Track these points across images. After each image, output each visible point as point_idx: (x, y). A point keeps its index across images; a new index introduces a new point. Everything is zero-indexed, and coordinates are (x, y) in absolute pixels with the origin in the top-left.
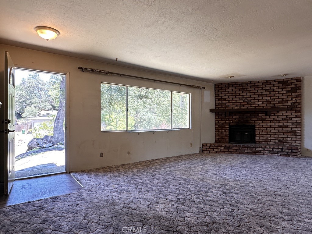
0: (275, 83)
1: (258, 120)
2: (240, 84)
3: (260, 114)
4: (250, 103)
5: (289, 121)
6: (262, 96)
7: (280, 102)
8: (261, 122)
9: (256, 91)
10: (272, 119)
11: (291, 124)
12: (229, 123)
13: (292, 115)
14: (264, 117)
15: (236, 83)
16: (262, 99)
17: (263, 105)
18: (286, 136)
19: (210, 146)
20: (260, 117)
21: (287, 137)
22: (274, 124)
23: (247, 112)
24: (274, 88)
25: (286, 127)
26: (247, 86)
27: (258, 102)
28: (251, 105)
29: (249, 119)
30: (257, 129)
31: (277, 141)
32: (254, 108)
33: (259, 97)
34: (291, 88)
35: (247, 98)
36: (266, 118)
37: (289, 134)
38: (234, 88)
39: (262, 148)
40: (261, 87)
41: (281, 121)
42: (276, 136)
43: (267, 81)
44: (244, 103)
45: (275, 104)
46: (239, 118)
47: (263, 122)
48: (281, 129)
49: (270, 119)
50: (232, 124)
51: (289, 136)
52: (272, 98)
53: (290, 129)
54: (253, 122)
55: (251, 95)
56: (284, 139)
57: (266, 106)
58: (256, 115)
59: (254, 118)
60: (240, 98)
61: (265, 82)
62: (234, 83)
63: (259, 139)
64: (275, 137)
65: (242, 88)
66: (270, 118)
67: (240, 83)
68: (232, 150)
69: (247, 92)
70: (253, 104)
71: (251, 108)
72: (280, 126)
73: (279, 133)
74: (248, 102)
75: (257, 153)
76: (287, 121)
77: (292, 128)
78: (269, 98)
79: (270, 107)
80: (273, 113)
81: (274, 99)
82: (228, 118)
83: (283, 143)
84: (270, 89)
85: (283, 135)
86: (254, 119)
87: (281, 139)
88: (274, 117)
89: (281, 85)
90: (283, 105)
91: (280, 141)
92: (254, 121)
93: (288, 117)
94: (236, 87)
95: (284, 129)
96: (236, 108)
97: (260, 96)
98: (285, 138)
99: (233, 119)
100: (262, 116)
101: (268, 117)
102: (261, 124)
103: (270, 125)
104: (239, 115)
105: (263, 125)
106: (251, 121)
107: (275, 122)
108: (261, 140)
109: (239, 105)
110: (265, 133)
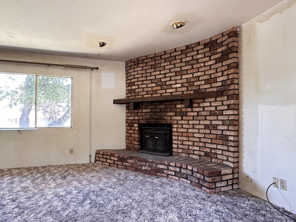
0: (199, 48)
1: (175, 116)
2: (151, 58)
3: (178, 104)
4: (165, 86)
5: (220, 118)
6: (180, 73)
7: (207, 82)
8: (179, 118)
9: (173, 66)
10: (196, 114)
11: (221, 123)
12: (139, 120)
13: (223, 105)
14: (184, 110)
15: (147, 56)
16: (181, 79)
17: (184, 89)
18: (214, 146)
19: (103, 155)
20: (178, 111)
21: (217, 149)
22: (197, 122)
23: (161, 102)
24: (198, 57)
25: (215, 127)
26: (161, 58)
27: (176, 84)
28: (166, 90)
29: (164, 113)
30: (174, 130)
31: (203, 154)
32: (170, 94)
33: (176, 75)
34: (222, 52)
35: (161, 78)
36: (187, 112)
37: (220, 142)
38: (144, 65)
39: (164, 164)
40: (180, 57)
41: (208, 118)
42: (201, 144)
43: (187, 47)
44: (156, 88)
45: (199, 85)
46: (151, 112)
47: (182, 119)
48: (208, 131)
49: (192, 114)
50: (142, 122)
51: (219, 147)
52: (195, 75)
53: (219, 132)
54: (169, 118)
55: (165, 74)
56: (213, 151)
57: (188, 90)
58: (173, 106)
59: (171, 112)
60: (151, 80)
62: (144, 56)
63: (178, 148)
64: (200, 147)
65: (153, 63)
66: (192, 111)
67: (152, 56)
68: (126, 164)
69: (160, 69)
70: (169, 89)
71: (166, 94)
72: (206, 127)
73: (205, 139)
74: (162, 85)
75: (158, 174)
76: (215, 118)
77: (222, 130)
78: (191, 76)
79: (192, 92)
80: (197, 103)
81: (199, 77)
82: (138, 113)
83: (212, 158)
84: (193, 59)
85: (211, 143)
86: (170, 114)
87: (208, 150)
88: (197, 109)
89: (207, 49)
90: (211, 87)
91: (207, 154)
92: (171, 116)
93: (218, 108)
94: (146, 63)
95: (212, 132)
96: (146, 96)
97: (178, 74)
98: (214, 149)
99: (143, 114)
100: (181, 108)
101: (190, 110)
102: (180, 122)
103: (193, 125)
104: (150, 107)
105: (182, 124)
106: (167, 116)
107: (200, 118)
108: (180, 151)
109: (150, 92)
110: (185, 139)
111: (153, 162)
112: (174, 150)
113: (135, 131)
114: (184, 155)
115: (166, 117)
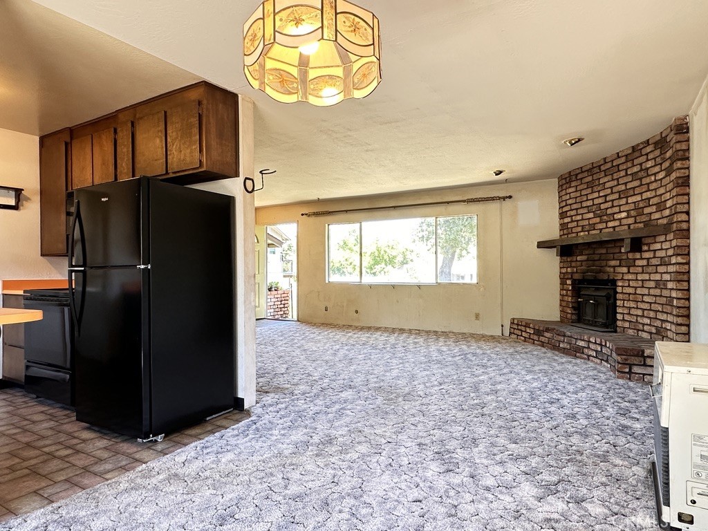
0: (649, 149)
1: (620, 266)
2: (587, 171)
4: (605, 217)
5: (669, 269)
6: (624, 194)
7: (658, 207)
8: (625, 270)
9: (615, 183)
10: (645, 262)
11: (669, 277)
12: (572, 273)
13: (671, 247)
14: (630, 256)
15: (581, 168)
16: (627, 203)
17: (631, 221)
18: (665, 317)
20: (624, 258)
21: (667, 321)
22: (647, 277)
23: (601, 244)
24: (648, 166)
25: (665, 285)
26: (600, 170)
27: (620, 212)
28: (607, 222)
29: (605, 262)
30: (619, 290)
31: (654, 330)
32: (611, 230)
33: (620, 198)
34: (670, 158)
35: (600, 204)
36: (635, 260)
37: (669, 309)
38: (579, 182)
39: (583, 340)
40: (625, 167)
41: (658, 269)
42: (652, 314)
43: (634, 149)
44: (594, 221)
45: (650, 214)
46: (587, 260)
47: (629, 272)
48: (659, 292)
49: (641, 263)
50: (576, 276)
51: (669, 317)
52: (644, 196)
53: (668, 293)
54: (612, 270)
55: (606, 196)
56: (663, 325)
57: (636, 222)
58: (617, 251)
59: (614, 259)
60: (588, 207)
61: (630, 151)
62: (578, 169)
63: (623, 320)
64: (650, 318)
65: (590, 179)
66: (641, 258)
67: (588, 167)
68: (542, 339)
69: (599, 188)
70: (610, 221)
71: (607, 230)
72: (657, 284)
73: (656, 305)
74: (602, 215)
75: (578, 354)
76: (665, 269)
77: (670, 290)
78: (639, 198)
79: (641, 225)
80: (647, 244)
81: (649, 199)
82: (571, 261)
83: (663, 337)
84: (641, 170)
85: (662, 312)
86: (613, 263)
87: (659, 324)
88: (647, 255)
89: (658, 152)
90: (662, 217)
91: (658, 331)
92: (614, 267)
93: (668, 253)
94: (581, 179)
95: (663, 293)
96: (582, 234)
97: (622, 196)
98: (664, 321)
99: (578, 263)
100: (627, 253)
101: (638, 255)
102: (626, 277)
103: (643, 281)
104: (587, 252)
105: (629, 280)
106: (609, 267)
107: (650, 269)
108: (627, 325)
109: (587, 227)
110: (632, 304)
111: (571, 337)
112: (619, 323)
113: (569, 292)
114: (631, 332)
115: (608, 269)
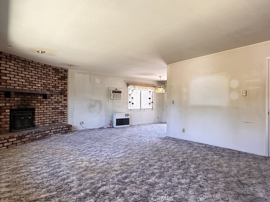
0: (50, 68)
1: (37, 103)
2: (22, 60)
3: (39, 96)
4: (32, 84)
5: (60, 104)
6: (41, 78)
7: (53, 87)
8: (39, 104)
9: (37, 73)
10: (48, 102)
11: (61, 106)
12: (11, 106)
13: (61, 99)
14: (42, 100)
15: (18, 57)
16: (41, 82)
17: (42, 88)
18: (57, 117)
21: (58, 118)
22: (49, 107)
23: (28, 94)
24: (50, 73)
25: (58, 108)
26: (29, 64)
27: (38, 84)
28: (32, 86)
29: (30, 102)
30: (36, 112)
31: (51, 122)
32: (34, 89)
34: (61, 76)
35: (29, 78)
36: (43, 101)
37: (60, 115)
38: (16, 63)
39: (49, 130)
40: (41, 69)
41: (54, 104)
42: (50, 118)
43: (45, 65)
44: (26, 84)
45: (49, 88)
46: (21, 100)
47: (41, 105)
48: (54, 111)
49: (46, 102)
50: (14, 108)
51: (59, 117)
52: (48, 82)
53: (60, 111)
54: (34, 104)
55: (32, 76)
56: (56, 120)
57: (44, 89)
58: (36, 97)
59: (34, 101)
60: (22, 76)
62: (16, 56)
63: (38, 122)
64: (49, 119)
65: (24, 65)
66: (46, 101)
67: (23, 59)
68: (25, 140)
69: (29, 71)
70: (34, 86)
71: (32, 89)
72: (53, 109)
73: (53, 115)
74: (30, 83)
75: (46, 137)
76: (58, 104)
77: (61, 110)
78: (46, 82)
79: (46, 90)
81: (50, 83)
82: (9, 100)
83: (55, 123)
84: (47, 73)
85: (56, 116)
86: (34, 102)
87: (54, 120)
88: (49, 100)
89: (54, 71)
90: (55, 90)
91: (53, 122)
92: (34, 103)
93: (59, 100)
94: (18, 62)
95: (56, 111)
96: (18, 88)
97: (39, 78)
98: (57, 118)
99: (15, 101)
100: (40, 99)
101: (45, 100)
102: (40, 107)
103: (46, 108)
104: (21, 96)
105: (41, 108)
106: (32, 103)
107: (50, 104)
108: (40, 123)
109: (21, 85)
110: (42, 116)
114: (41, 125)
115: (32, 104)
